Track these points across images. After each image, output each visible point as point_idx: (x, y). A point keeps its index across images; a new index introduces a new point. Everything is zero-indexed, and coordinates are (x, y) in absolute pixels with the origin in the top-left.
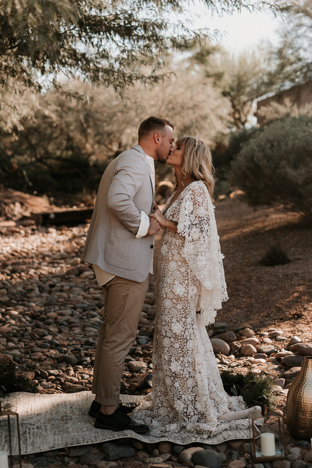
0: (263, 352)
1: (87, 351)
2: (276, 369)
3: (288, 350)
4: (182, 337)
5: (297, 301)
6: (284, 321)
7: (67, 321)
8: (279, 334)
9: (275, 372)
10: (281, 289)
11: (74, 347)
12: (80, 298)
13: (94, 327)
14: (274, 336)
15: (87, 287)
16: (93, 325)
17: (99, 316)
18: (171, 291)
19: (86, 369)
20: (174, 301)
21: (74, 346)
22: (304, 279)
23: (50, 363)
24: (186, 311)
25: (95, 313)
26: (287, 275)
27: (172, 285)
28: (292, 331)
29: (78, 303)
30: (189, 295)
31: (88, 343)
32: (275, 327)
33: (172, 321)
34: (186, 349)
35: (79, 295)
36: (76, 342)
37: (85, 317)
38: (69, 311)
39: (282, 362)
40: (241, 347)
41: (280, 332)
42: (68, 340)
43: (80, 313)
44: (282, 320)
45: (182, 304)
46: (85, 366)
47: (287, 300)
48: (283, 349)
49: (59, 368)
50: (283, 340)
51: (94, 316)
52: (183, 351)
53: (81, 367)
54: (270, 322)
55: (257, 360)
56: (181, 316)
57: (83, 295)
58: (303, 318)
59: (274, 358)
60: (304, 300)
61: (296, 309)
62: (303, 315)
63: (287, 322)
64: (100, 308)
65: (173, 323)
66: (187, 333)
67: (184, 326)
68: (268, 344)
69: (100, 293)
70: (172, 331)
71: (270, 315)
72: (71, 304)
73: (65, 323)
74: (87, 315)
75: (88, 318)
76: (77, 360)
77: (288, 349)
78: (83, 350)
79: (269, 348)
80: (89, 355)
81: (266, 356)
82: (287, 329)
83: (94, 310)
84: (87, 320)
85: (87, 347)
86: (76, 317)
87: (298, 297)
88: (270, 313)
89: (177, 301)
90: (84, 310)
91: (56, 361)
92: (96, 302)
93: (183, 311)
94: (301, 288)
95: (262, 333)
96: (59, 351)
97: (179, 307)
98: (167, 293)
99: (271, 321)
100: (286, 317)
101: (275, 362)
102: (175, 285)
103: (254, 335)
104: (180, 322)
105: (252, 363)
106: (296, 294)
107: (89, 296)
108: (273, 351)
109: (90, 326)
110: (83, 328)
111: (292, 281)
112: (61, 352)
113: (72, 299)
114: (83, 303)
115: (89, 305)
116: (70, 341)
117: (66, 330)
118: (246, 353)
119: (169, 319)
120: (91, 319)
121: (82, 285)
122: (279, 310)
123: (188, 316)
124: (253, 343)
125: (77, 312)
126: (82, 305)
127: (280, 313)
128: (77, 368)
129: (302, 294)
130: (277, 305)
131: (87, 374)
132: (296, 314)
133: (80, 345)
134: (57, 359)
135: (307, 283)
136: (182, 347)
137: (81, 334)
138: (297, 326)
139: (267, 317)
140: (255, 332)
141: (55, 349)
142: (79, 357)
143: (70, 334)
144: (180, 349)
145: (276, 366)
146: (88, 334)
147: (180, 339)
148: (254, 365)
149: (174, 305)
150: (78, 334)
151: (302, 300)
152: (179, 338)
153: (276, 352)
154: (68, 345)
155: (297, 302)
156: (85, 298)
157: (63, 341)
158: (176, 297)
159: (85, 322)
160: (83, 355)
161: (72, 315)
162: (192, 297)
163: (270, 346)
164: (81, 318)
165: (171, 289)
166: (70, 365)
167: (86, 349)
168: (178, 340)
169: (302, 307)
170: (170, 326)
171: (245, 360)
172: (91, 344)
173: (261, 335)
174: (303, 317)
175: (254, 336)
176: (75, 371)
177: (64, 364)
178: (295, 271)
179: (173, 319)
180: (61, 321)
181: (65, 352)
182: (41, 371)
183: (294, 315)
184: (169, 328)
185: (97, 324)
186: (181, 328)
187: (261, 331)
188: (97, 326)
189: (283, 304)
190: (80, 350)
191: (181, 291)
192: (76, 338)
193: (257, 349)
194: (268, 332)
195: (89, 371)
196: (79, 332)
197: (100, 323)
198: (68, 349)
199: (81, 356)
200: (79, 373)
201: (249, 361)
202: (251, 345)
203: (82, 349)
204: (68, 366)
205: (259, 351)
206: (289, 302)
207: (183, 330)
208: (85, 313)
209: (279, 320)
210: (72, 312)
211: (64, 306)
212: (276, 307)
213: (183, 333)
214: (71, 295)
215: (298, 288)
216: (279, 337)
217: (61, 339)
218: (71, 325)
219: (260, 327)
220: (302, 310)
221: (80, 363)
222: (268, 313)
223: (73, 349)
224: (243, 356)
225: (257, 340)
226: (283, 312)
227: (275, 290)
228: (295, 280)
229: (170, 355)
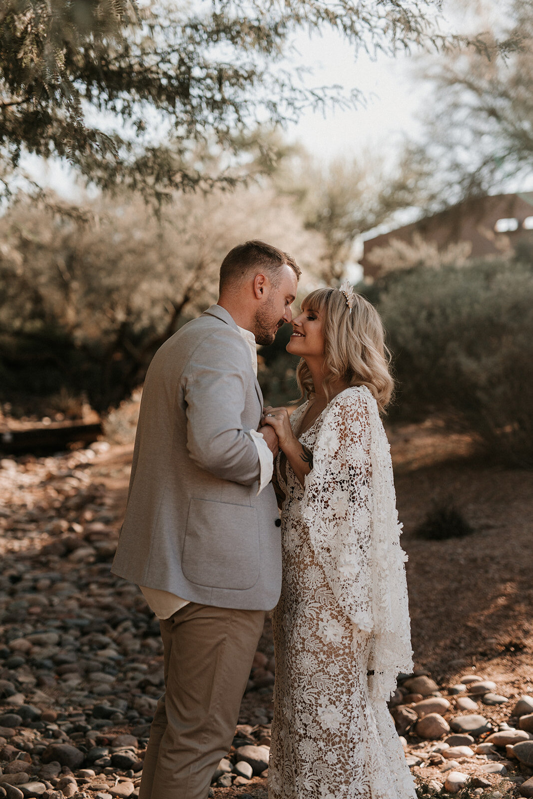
0: (464, 731)
1: (101, 731)
2: (502, 773)
3: (517, 728)
4: (343, 738)
5: (506, 615)
6: (489, 659)
7: (52, 658)
8: (488, 689)
9: (500, 779)
10: (468, 588)
11: (72, 723)
12: (73, 604)
13: (107, 669)
14: (478, 694)
15: (84, 581)
16: (104, 667)
17: (114, 646)
18: (314, 635)
19: (103, 776)
20: (322, 657)
21: (73, 719)
22: (508, 567)
23: (26, 764)
24: (350, 677)
25: (105, 639)
26: (474, 560)
27: (315, 622)
28: (513, 683)
29: (71, 617)
30: (355, 640)
31: (100, 713)
32: (475, 673)
33: (319, 702)
34: (353, 765)
35: (70, 598)
36: (75, 709)
37: (86, 648)
38: (54, 636)
39: (510, 755)
40: (417, 720)
41: (489, 684)
42: (57, 703)
43: (76, 639)
44: (487, 656)
45: (340, 664)
46: (100, 770)
47: (486, 612)
48: (505, 726)
49: (46, 776)
50: (500, 703)
51: (104, 647)
52: (346, 771)
53: (91, 772)
54: (462, 661)
55: (456, 749)
56: (339, 689)
57: (78, 600)
58: (527, 653)
59: (490, 744)
60: (520, 613)
61: (507, 632)
62: (525, 646)
63: (495, 661)
64: (115, 626)
65: (321, 706)
66: (352, 727)
67: (345, 712)
68: (470, 712)
69: (111, 595)
70: (319, 724)
71: (457, 644)
72: (56, 619)
73: (48, 663)
74: (90, 643)
75: (92, 649)
76: (81, 754)
77: (515, 724)
78: (93, 729)
79: (475, 720)
80: (107, 742)
81: (472, 739)
82: (502, 678)
83: (104, 632)
84: (91, 655)
85: (100, 721)
86: (69, 647)
87: (507, 607)
88: (457, 640)
89: (328, 657)
90: (84, 631)
91: (36, 757)
92: (106, 614)
93: (343, 678)
94: (510, 588)
95: (451, 686)
96: (41, 733)
97: (334, 669)
98: (304, 640)
99: (464, 658)
100: (492, 649)
101: (493, 754)
102: (322, 620)
103: (436, 691)
104: (337, 703)
105: (447, 756)
106: (501, 601)
107: (91, 600)
108: (483, 729)
109: (98, 670)
110: (86, 673)
111: (487, 572)
112: (46, 733)
113: (59, 608)
114: (80, 617)
115: (92, 622)
116: (61, 706)
117: (50, 679)
118: (429, 732)
119: (310, 698)
120: (100, 652)
121: (74, 577)
122: (475, 634)
123: (353, 689)
124: (438, 708)
125: (70, 637)
126: (80, 622)
127: (476, 639)
128: (83, 775)
129: (514, 600)
130: (469, 624)
131: (107, 791)
132: (511, 644)
133: (84, 718)
134: (40, 753)
135: (518, 578)
136: (343, 760)
137: (82, 690)
138: (519, 670)
139: (452, 648)
140: (438, 683)
141: (32, 727)
142: (85, 748)
143: (61, 690)
144: (340, 765)
145: (500, 766)
146: (97, 689)
147: (339, 743)
148: (454, 762)
149: (321, 665)
150: (77, 689)
151: (516, 613)
152: (337, 739)
153: (492, 731)
154: (60, 717)
155: (507, 617)
156: (82, 605)
157: (49, 708)
158: (325, 648)
159: (88, 659)
160: (93, 742)
161: (59, 644)
162: (359, 645)
163: (475, 716)
164: (79, 650)
165: (314, 629)
166: (67, 768)
167: (99, 728)
168: (333, 745)
169: (520, 627)
170: (314, 714)
171: (429, 749)
172: (108, 715)
173: (452, 692)
174: (525, 650)
175: (438, 693)
176: (80, 783)
177: (55, 765)
178: (488, 552)
179: (322, 696)
180: (38, 658)
181: (55, 735)
182: (7, 789)
183: (507, 647)
184: (311, 718)
185: (112, 663)
186: (340, 718)
187: (448, 681)
188: (114, 668)
189: (479, 621)
190: (85, 730)
191: (335, 635)
192: (74, 699)
193: (450, 722)
194: (464, 682)
195: (112, 783)
196: (79, 684)
197: (118, 663)
198: (59, 726)
199: (88, 745)
200: (90, 788)
201: (438, 751)
202: (438, 716)
203: (89, 727)
204: (63, 772)
205: (456, 728)
206: (490, 616)
207: (345, 720)
208: (85, 639)
209: (479, 657)
210: (60, 637)
211: (43, 624)
212: (467, 627)
213: (344, 728)
214: (56, 600)
215: (502, 587)
216: (491, 696)
217: (44, 702)
218: (60, 668)
219: (444, 672)
220: (521, 634)
221: (89, 762)
222: (453, 641)
223: (71, 726)
224: (423, 738)
225: (446, 702)
226: (484, 639)
227: (456, 591)
228: (493, 571)
229: (317, 778)
